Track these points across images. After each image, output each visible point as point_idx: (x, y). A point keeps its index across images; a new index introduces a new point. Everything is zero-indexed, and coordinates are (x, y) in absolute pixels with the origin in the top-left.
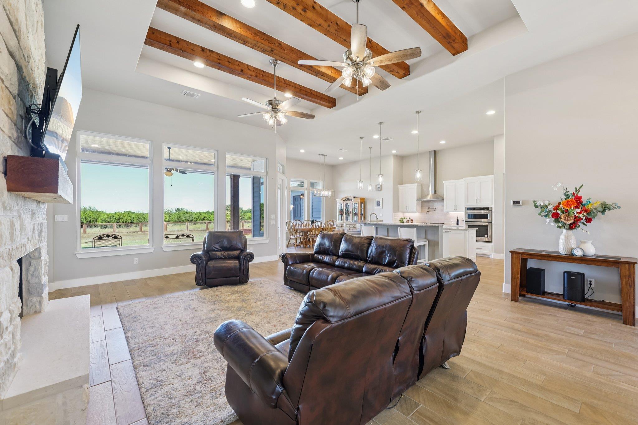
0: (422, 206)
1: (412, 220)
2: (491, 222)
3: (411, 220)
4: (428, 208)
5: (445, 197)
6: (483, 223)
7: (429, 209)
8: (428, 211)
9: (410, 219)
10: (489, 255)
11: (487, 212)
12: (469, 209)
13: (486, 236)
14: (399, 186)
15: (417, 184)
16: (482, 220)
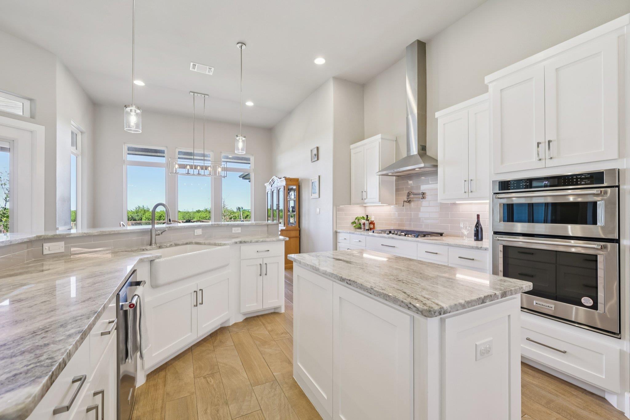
0: (397, 190)
1: (372, 223)
2: (618, 241)
3: (370, 224)
4: (409, 194)
5: (440, 159)
6: (573, 242)
7: (412, 196)
8: (409, 202)
9: (367, 220)
10: (604, 391)
11: (594, 191)
12: (505, 186)
13: (587, 301)
14: (352, 146)
15: (379, 136)
16: (572, 229)
